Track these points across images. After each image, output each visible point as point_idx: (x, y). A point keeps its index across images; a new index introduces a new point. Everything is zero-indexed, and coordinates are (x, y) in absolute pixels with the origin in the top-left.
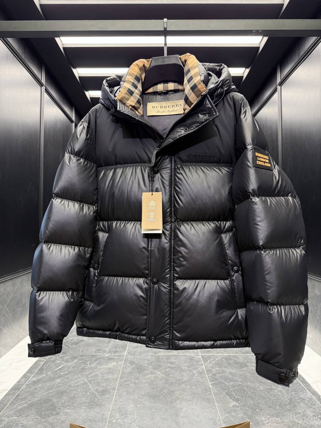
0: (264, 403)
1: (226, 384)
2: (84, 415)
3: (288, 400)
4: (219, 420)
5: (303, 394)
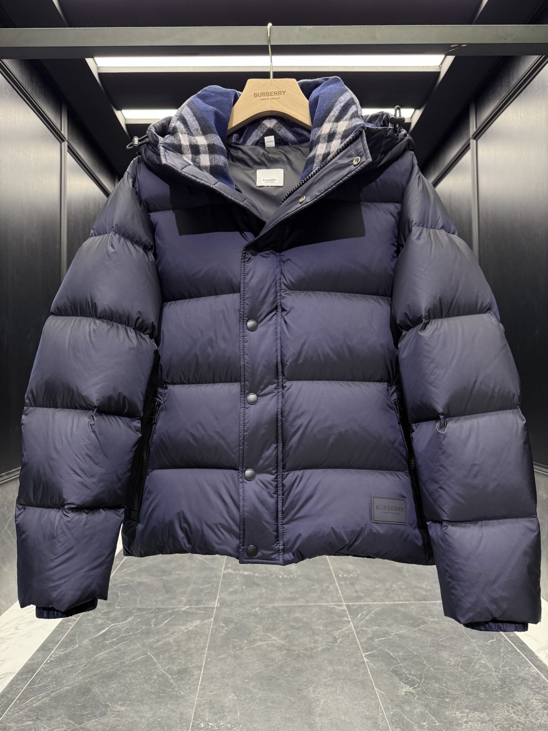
0: (458, 688)
1: (392, 654)
2: (149, 715)
3: (499, 680)
4: (383, 719)
5: (523, 669)
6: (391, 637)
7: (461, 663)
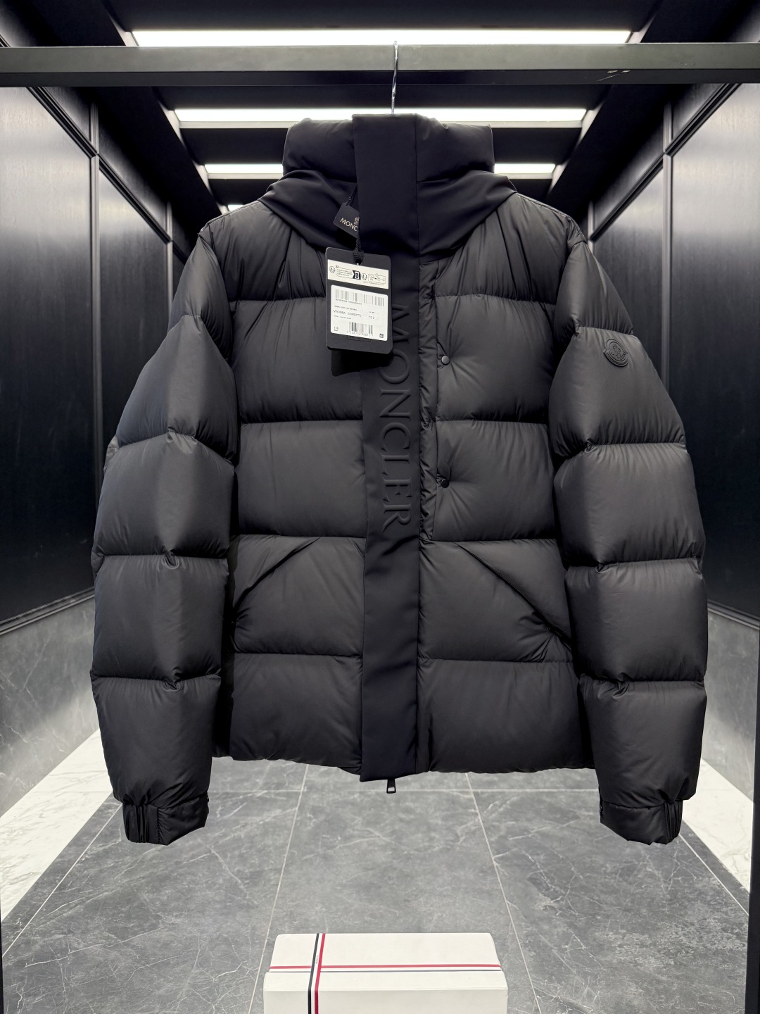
0: (614, 902)
1: (530, 858)
2: (212, 930)
3: (668, 894)
4: (514, 939)
5: (701, 880)
6: (530, 835)
7: (620, 871)
